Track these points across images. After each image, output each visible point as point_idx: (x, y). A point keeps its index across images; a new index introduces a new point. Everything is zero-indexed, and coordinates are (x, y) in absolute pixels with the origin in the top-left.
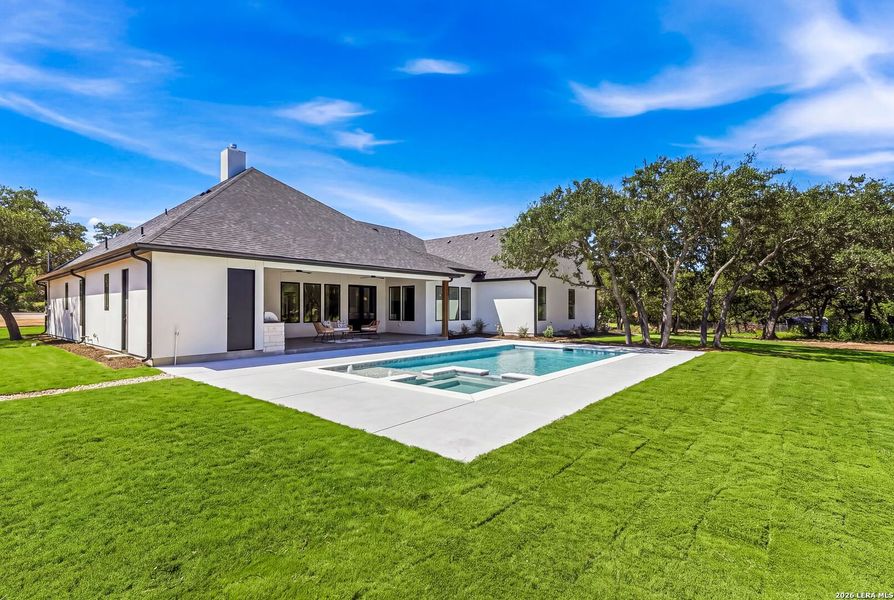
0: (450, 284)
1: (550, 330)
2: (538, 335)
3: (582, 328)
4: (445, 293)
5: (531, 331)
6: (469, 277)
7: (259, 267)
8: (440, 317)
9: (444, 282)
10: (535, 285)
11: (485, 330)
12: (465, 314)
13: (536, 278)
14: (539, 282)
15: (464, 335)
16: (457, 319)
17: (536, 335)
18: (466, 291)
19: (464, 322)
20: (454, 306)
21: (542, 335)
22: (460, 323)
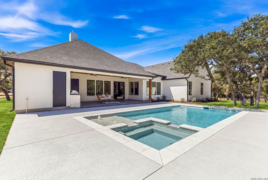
0: (152, 81)
1: (194, 99)
2: (189, 101)
3: (207, 99)
4: (150, 84)
5: (186, 99)
6: (160, 78)
7: (68, 71)
8: (148, 94)
9: (150, 80)
10: (188, 81)
11: (167, 99)
12: (158, 93)
13: (188, 78)
14: (189, 80)
15: (158, 101)
16: (155, 94)
17: (188, 101)
18: (159, 84)
19: (158, 96)
20: (154, 90)
21: (190, 101)
22: (157, 96)
